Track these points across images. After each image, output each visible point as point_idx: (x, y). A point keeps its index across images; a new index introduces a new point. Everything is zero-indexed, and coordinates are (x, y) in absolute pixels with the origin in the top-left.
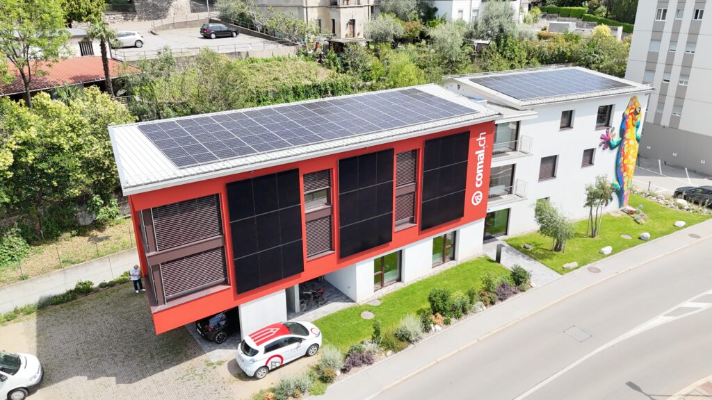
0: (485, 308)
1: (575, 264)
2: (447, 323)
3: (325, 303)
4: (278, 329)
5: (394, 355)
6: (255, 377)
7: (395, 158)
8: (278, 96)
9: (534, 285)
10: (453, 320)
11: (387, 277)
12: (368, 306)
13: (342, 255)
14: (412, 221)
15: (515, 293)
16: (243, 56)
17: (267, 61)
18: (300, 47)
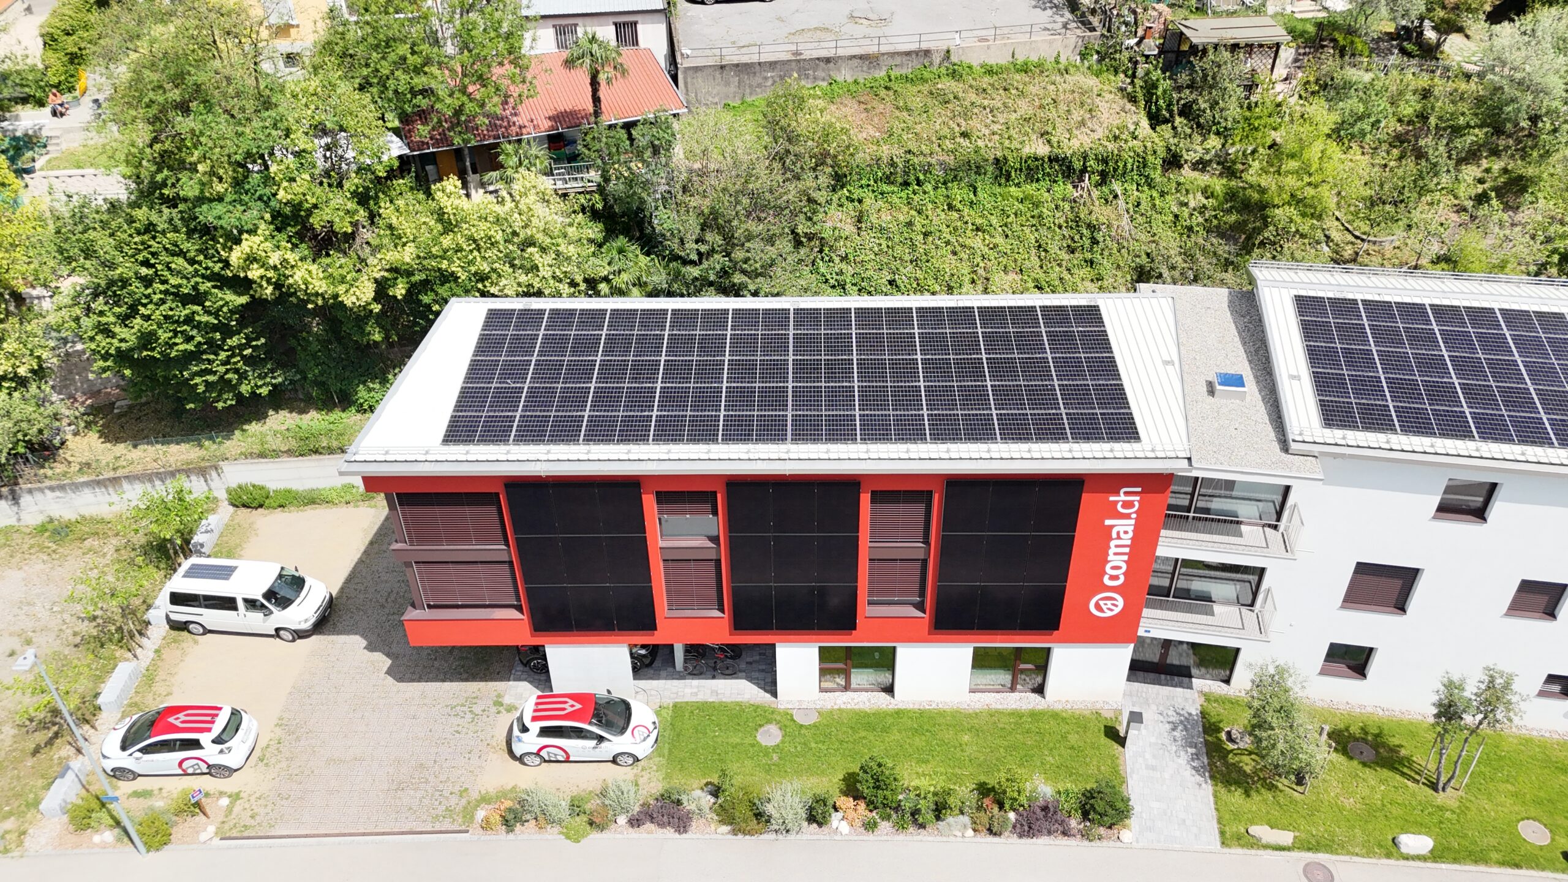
0: (970, 832)
1: (1286, 837)
2: (870, 826)
3: (733, 675)
4: (578, 706)
5: (730, 837)
6: (520, 759)
7: (865, 499)
8: (953, 175)
9: (1126, 835)
10: (885, 826)
11: (859, 677)
12: (788, 716)
13: (740, 623)
14: (920, 606)
15: (1065, 833)
16: (937, 59)
17: (990, 72)
18: (1095, 39)
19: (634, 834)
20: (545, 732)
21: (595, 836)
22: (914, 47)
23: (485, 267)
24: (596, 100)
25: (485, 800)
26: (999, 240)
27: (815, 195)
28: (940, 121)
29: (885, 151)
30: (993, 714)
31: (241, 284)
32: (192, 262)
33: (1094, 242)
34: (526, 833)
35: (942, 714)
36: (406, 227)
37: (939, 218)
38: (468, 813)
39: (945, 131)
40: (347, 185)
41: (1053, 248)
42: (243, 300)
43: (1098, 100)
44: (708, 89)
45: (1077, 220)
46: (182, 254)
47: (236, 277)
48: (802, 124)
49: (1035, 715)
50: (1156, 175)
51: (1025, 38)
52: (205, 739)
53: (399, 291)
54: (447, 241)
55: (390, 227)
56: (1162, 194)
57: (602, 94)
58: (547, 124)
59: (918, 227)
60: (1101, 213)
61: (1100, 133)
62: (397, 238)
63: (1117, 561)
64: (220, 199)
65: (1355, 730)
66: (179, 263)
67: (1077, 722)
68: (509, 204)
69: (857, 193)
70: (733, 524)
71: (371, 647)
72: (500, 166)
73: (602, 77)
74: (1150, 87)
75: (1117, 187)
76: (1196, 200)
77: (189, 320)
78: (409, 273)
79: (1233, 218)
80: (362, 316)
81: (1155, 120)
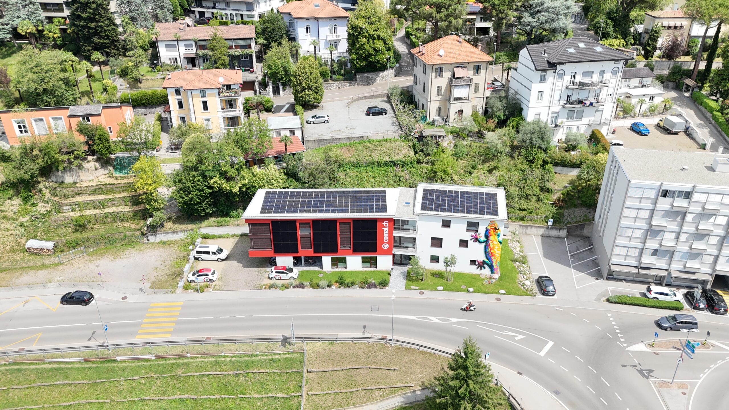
0: (358, 288)
1: (417, 288)
2: (339, 287)
3: (314, 266)
4: (283, 268)
5: (312, 290)
6: (271, 279)
7: (338, 224)
8: (368, 165)
9: (387, 288)
10: (342, 287)
11: (340, 265)
12: (325, 272)
13: (315, 252)
14: (350, 248)
15: (376, 288)
16: (365, 138)
17: (378, 141)
18: (403, 133)
19: (294, 289)
20: (276, 272)
21: (286, 290)
22: (359, 136)
23: (262, 184)
24: (286, 149)
25: (264, 285)
26: (379, 180)
27: (335, 169)
28: (365, 153)
29: (352, 159)
30: (366, 271)
31: (211, 188)
32: (202, 183)
33: (400, 180)
34: (273, 290)
35: (356, 271)
36: (246, 175)
37: (364, 174)
38: (261, 287)
39: (366, 155)
40: (235, 167)
41: (390, 182)
42: (211, 191)
43: (402, 148)
44: (311, 145)
45: (396, 175)
46: (199, 181)
47: (210, 186)
48: (331, 154)
49: (374, 271)
50: (415, 165)
51: (386, 133)
52: (209, 273)
53: (244, 189)
54: (254, 179)
55: (243, 176)
56: (416, 170)
57: (287, 148)
58: (275, 154)
59: (359, 177)
60: (401, 174)
61: (402, 156)
62: (244, 178)
63: (386, 237)
64: (210, 170)
65: (437, 273)
66: (199, 183)
67: (383, 272)
68: (268, 171)
69: (345, 169)
70: (313, 230)
71: (238, 263)
72: (264, 163)
73: (288, 144)
74: (414, 145)
75: (405, 168)
76: (424, 171)
77: (200, 195)
78: (246, 186)
79: (433, 175)
80: (235, 195)
81: (416, 153)
